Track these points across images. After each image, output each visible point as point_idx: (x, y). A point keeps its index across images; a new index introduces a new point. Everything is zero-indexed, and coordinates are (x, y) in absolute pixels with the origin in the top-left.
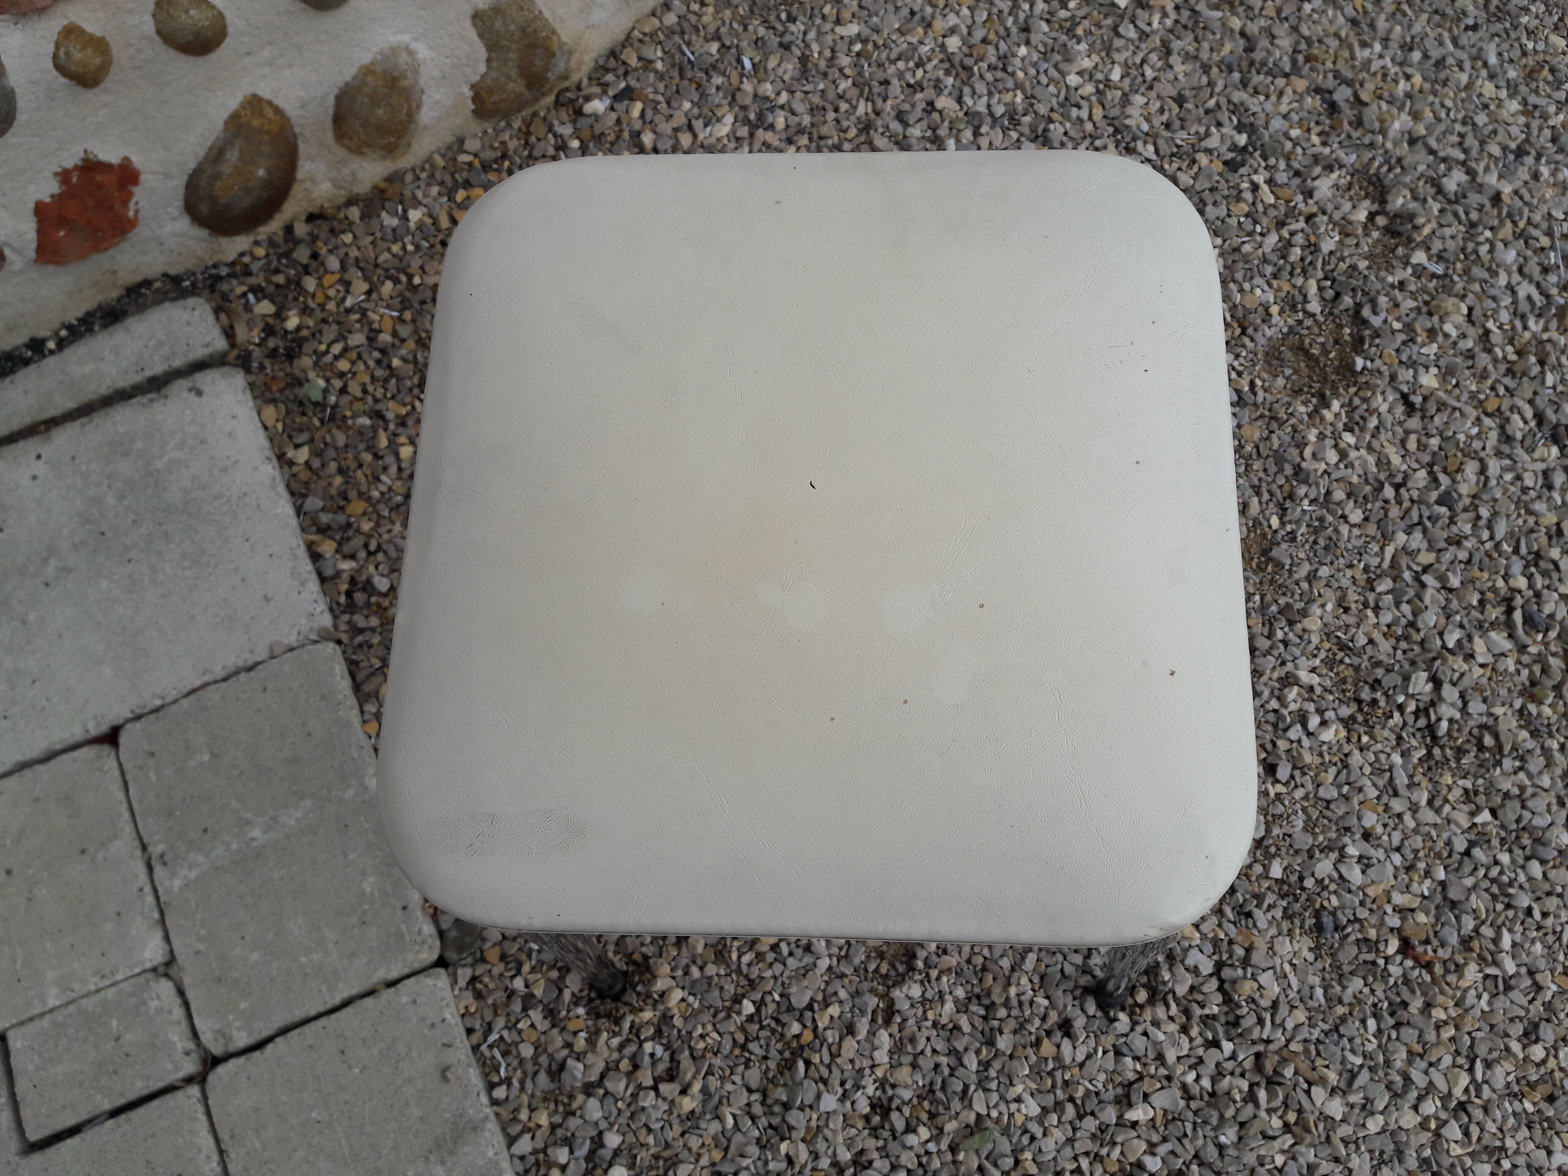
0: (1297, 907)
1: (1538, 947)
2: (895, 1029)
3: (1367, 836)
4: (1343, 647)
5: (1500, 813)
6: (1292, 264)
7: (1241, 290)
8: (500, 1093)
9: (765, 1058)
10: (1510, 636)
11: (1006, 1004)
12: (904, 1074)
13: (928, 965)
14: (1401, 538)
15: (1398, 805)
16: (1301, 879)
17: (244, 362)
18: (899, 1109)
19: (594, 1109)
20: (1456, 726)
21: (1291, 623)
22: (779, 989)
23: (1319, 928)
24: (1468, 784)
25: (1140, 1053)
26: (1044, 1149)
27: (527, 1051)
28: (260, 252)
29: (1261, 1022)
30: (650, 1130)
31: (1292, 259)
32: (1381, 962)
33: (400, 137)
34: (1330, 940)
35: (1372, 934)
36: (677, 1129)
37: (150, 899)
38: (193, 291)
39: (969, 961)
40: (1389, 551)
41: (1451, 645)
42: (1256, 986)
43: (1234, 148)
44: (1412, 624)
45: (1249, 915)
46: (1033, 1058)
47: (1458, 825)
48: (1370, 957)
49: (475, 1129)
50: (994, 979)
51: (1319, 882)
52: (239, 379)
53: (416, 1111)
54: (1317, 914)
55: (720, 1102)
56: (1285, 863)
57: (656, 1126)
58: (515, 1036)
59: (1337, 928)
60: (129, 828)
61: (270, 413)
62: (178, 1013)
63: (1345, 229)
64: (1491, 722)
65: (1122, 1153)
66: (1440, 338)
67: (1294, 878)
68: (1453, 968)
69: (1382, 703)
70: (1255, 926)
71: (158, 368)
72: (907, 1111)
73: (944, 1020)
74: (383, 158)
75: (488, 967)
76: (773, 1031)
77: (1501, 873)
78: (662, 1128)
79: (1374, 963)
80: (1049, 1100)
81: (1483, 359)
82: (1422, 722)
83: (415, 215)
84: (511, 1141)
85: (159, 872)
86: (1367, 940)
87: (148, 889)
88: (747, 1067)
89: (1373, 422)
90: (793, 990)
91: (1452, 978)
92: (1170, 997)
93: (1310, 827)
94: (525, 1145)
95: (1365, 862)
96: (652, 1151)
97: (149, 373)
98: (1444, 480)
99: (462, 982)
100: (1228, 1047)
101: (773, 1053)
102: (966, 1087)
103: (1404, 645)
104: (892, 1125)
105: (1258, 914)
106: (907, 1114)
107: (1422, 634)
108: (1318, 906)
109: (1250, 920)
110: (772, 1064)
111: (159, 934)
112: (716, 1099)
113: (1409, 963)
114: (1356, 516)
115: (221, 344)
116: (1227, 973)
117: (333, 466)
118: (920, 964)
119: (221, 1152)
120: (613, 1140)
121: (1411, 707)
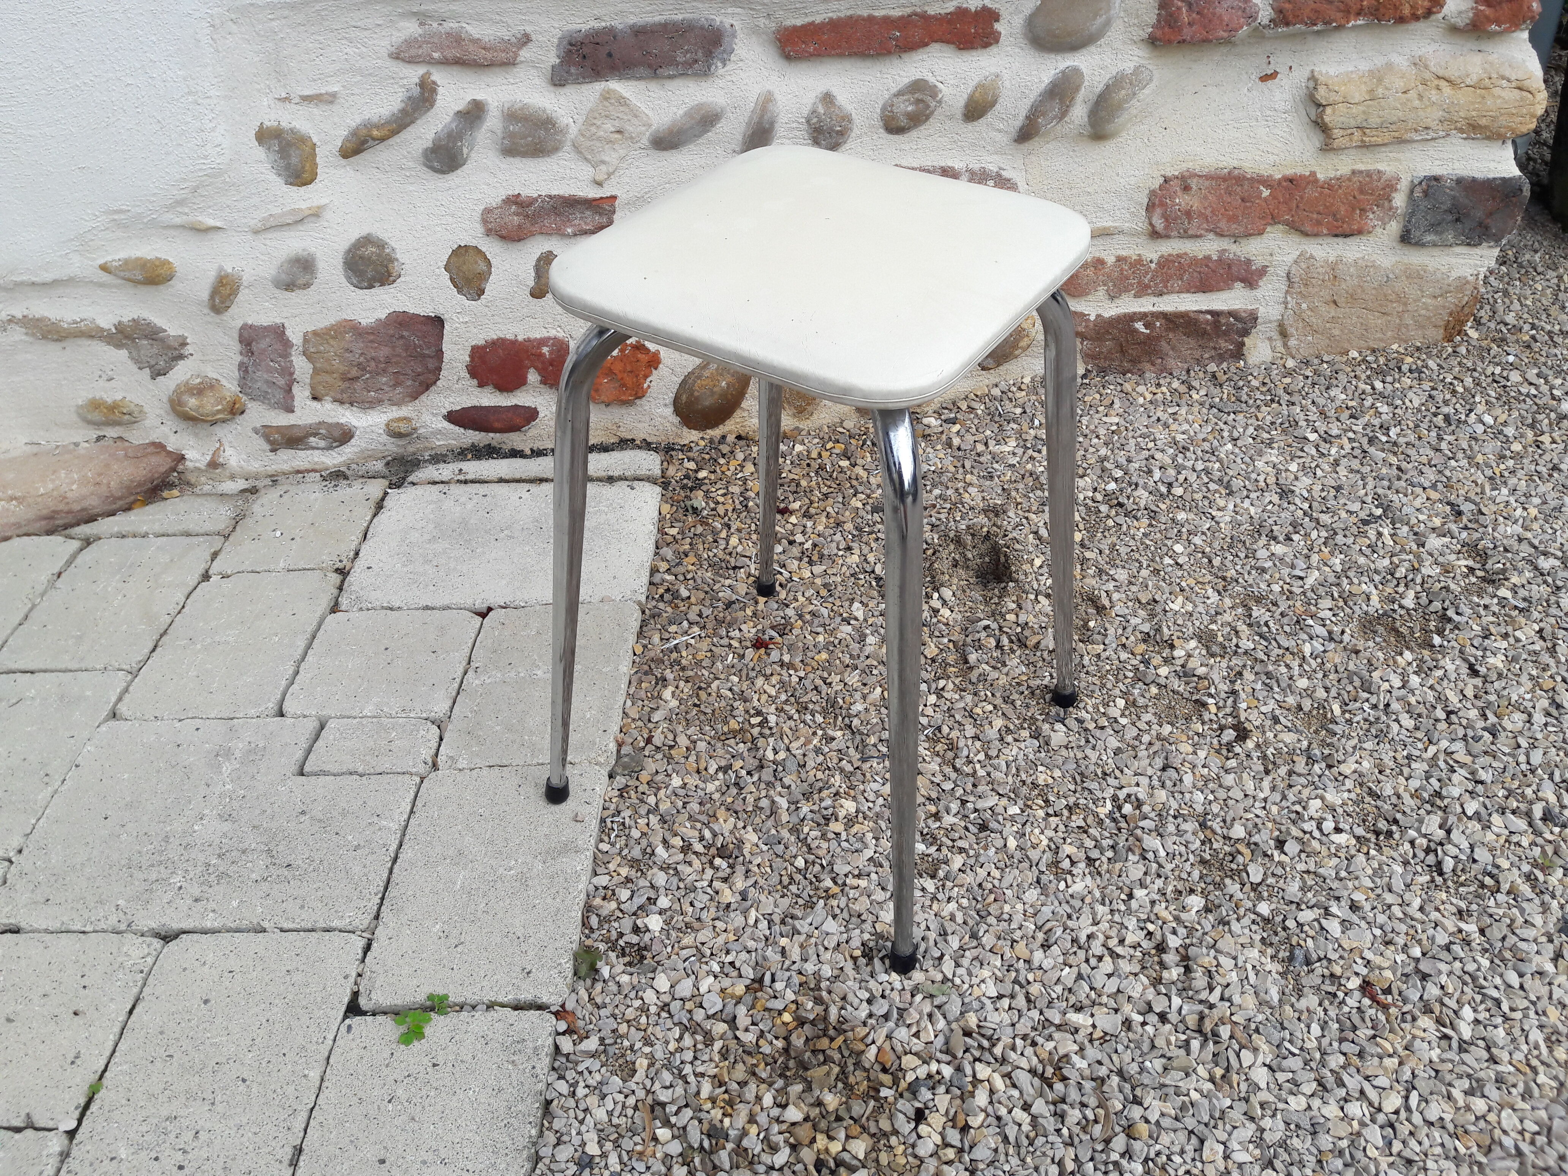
0: (1275, 939)
1: (1501, 1032)
3: (1354, 907)
4: (1371, 793)
5: (1488, 932)
6: (1398, 579)
7: (1351, 583)
8: (604, 847)
9: (798, 896)
10: (1530, 825)
11: (999, 919)
13: (946, 878)
14: (1444, 744)
15: (1389, 898)
16: (1284, 920)
17: (665, 485)
19: (661, 879)
20: (1460, 866)
21: (1330, 767)
22: (828, 858)
23: (1291, 958)
24: (1463, 905)
25: (1098, 985)
27: (636, 834)
28: (702, 443)
29: (1211, 989)
30: (692, 904)
31: (1397, 575)
32: (1341, 995)
33: (808, 404)
34: (1298, 969)
35: (1337, 970)
37: (456, 685)
38: (656, 450)
39: (980, 885)
40: (1432, 750)
41: (1470, 813)
42: (1215, 963)
43: (1371, 515)
44: (1438, 794)
47: (1445, 929)
48: (1331, 989)
51: (1300, 925)
52: (658, 489)
54: (1292, 949)
56: (1273, 906)
57: (699, 905)
58: (632, 823)
59: (1308, 962)
60: (467, 651)
61: (666, 508)
62: (434, 744)
63: (1447, 570)
64: (1495, 871)
65: (1055, 1047)
66: (1512, 640)
67: (1278, 919)
68: (1409, 1017)
69: (1397, 836)
70: (1230, 931)
71: (616, 474)
74: (794, 416)
76: (811, 883)
77: (1479, 969)
78: (702, 910)
79: (1335, 995)
80: (1008, 989)
81: (1546, 658)
82: (1431, 859)
83: (799, 448)
84: (595, 875)
85: (471, 673)
86: (1332, 975)
87: (458, 680)
89: (1440, 673)
90: (838, 861)
91: (1407, 1026)
93: (1304, 889)
94: (603, 880)
95: (1346, 924)
96: (687, 919)
97: (611, 473)
98: (1492, 719)
99: (616, 785)
100: (1176, 1001)
101: (805, 895)
102: (943, 955)
103: (1428, 807)
107: (1446, 801)
108: (1294, 943)
110: (801, 902)
111: (449, 703)
112: (749, 903)
113: (1367, 1001)
114: (1408, 722)
115: (657, 472)
116: (1192, 951)
117: (688, 540)
118: (941, 874)
119: (412, 812)
120: (664, 902)
121: (1422, 842)
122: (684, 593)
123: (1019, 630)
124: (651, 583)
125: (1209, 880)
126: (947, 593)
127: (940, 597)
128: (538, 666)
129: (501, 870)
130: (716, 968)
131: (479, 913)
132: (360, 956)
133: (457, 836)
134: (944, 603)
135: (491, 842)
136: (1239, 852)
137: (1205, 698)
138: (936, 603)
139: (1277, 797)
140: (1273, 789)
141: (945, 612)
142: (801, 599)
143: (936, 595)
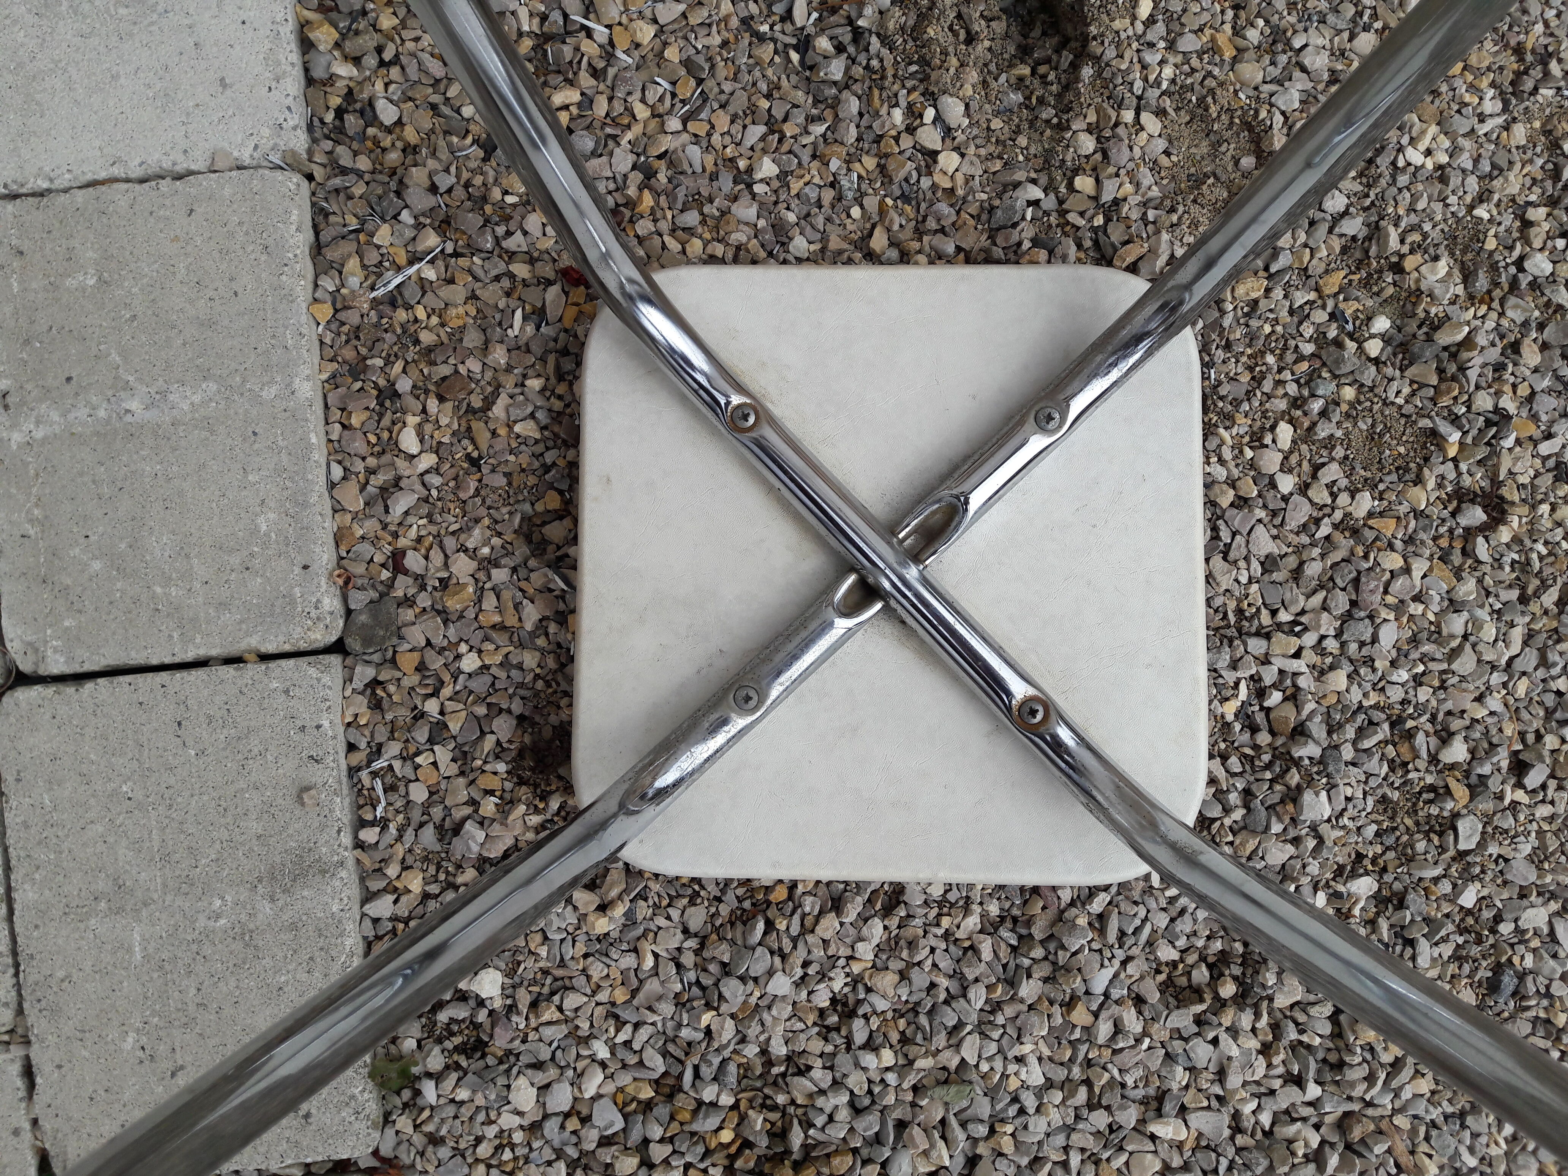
0: (1475, 951)
2: (894, 922)
8: (369, 835)
9: (719, 900)
12: (887, 981)
16: (1498, 919)
18: (866, 1017)
23: (1493, 986)
26: (1031, 1128)
27: (419, 793)
29: (1370, 1079)
34: (1501, 1006)
36: (581, 948)
45: (1411, 943)
46: (1058, 1020)
49: (323, 872)
50: (1044, 908)
51: (1519, 931)
53: (255, 827)
54: (1498, 969)
55: (644, 935)
56: (1485, 892)
57: (556, 937)
58: (409, 772)
59: (1517, 994)
65: (1127, 1163)
67: (1487, 914)
72: (875, 1023)
73: (960, 934)
75: (399, 674)
78: (562, 941)
80: (1060, 1074)
84: (368, 897)
86: (1549, 1022)
88: (692, 903)
92: (1265, 1004)
94: (383, 907)
96: (542, 964)
99: (358, 683)
100: (1313, 1091)
102: (959, 1026)
104: (850, 1032)
105: (1424, 946)
106: (874, 1028)
108: (1503, 959)
109: (1409, 951)
112: (641, 930)
122: (387, 113)
123: (1099, 221)
124: (310, 81)
125: (1390, 840)
126: (954, 109)
127: (938, 119)
128: (127, 387)
129: (202, 922)
130: (603, 1053)
131: (192, 1008)
132: (22, 1093)
133: (101, 847)
134: (948, 132)
135: (166, 858)
136: (1448, 792)
137: (1444, 427)
138: (930, 137)
139: (1530, 659)
140: (1529, 638)
141: (949, 161)
142: (642, 112)
143: (930, 114)
